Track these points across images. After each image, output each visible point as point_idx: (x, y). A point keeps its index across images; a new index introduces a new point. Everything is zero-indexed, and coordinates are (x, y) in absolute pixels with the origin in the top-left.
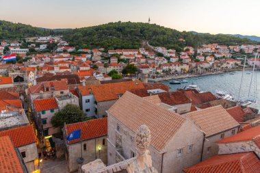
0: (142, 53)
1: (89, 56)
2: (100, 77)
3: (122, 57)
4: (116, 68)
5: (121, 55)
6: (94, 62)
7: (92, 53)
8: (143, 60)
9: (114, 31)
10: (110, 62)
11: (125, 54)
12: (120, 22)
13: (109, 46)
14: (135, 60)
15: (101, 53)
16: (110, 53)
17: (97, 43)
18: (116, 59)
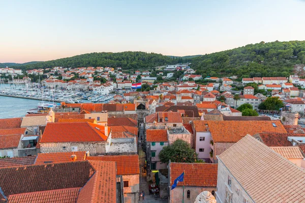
0: (294, 82)
1: (217, 85)
2: (226, 112)
3: (261, 87)
4: (250, 101)
5: (260, 84)
6: (221, 92)
7: (221, 82)
8: (295, 93)
9: (253, 54)
10: (242, 93)
11: (266, 83)
12: (262, 42)
13: (243, 73)
14: (280, 92)
15: (232, 82)
16: (243, 82)
17: (228, 70)
18: (253, 90)
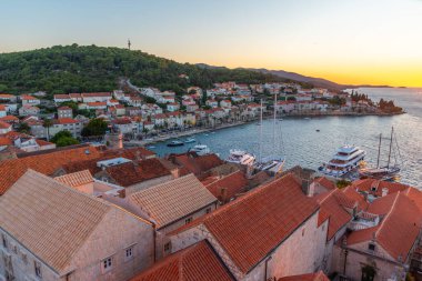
0: (119, 98)
1: (14, 107)
3: (81, 107)
4: (68, 127)
5: (80, 102)
6: (22, 118)
7: (19, 102)
8: (121, 111)
9: (64, 60)
10: (57, 116)
11: (88, 101)
12: (75, 45)
13: (54, 88)
14: (105, 111)
15: (38, 102)
16: (56, 100)
17: (30, 82)
18: (70, 111)
